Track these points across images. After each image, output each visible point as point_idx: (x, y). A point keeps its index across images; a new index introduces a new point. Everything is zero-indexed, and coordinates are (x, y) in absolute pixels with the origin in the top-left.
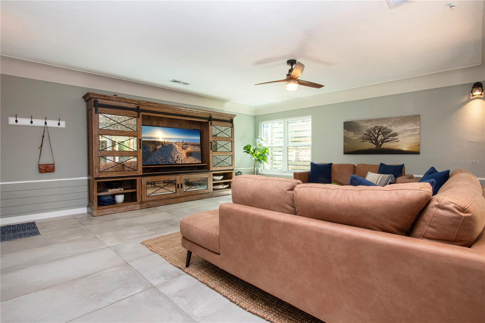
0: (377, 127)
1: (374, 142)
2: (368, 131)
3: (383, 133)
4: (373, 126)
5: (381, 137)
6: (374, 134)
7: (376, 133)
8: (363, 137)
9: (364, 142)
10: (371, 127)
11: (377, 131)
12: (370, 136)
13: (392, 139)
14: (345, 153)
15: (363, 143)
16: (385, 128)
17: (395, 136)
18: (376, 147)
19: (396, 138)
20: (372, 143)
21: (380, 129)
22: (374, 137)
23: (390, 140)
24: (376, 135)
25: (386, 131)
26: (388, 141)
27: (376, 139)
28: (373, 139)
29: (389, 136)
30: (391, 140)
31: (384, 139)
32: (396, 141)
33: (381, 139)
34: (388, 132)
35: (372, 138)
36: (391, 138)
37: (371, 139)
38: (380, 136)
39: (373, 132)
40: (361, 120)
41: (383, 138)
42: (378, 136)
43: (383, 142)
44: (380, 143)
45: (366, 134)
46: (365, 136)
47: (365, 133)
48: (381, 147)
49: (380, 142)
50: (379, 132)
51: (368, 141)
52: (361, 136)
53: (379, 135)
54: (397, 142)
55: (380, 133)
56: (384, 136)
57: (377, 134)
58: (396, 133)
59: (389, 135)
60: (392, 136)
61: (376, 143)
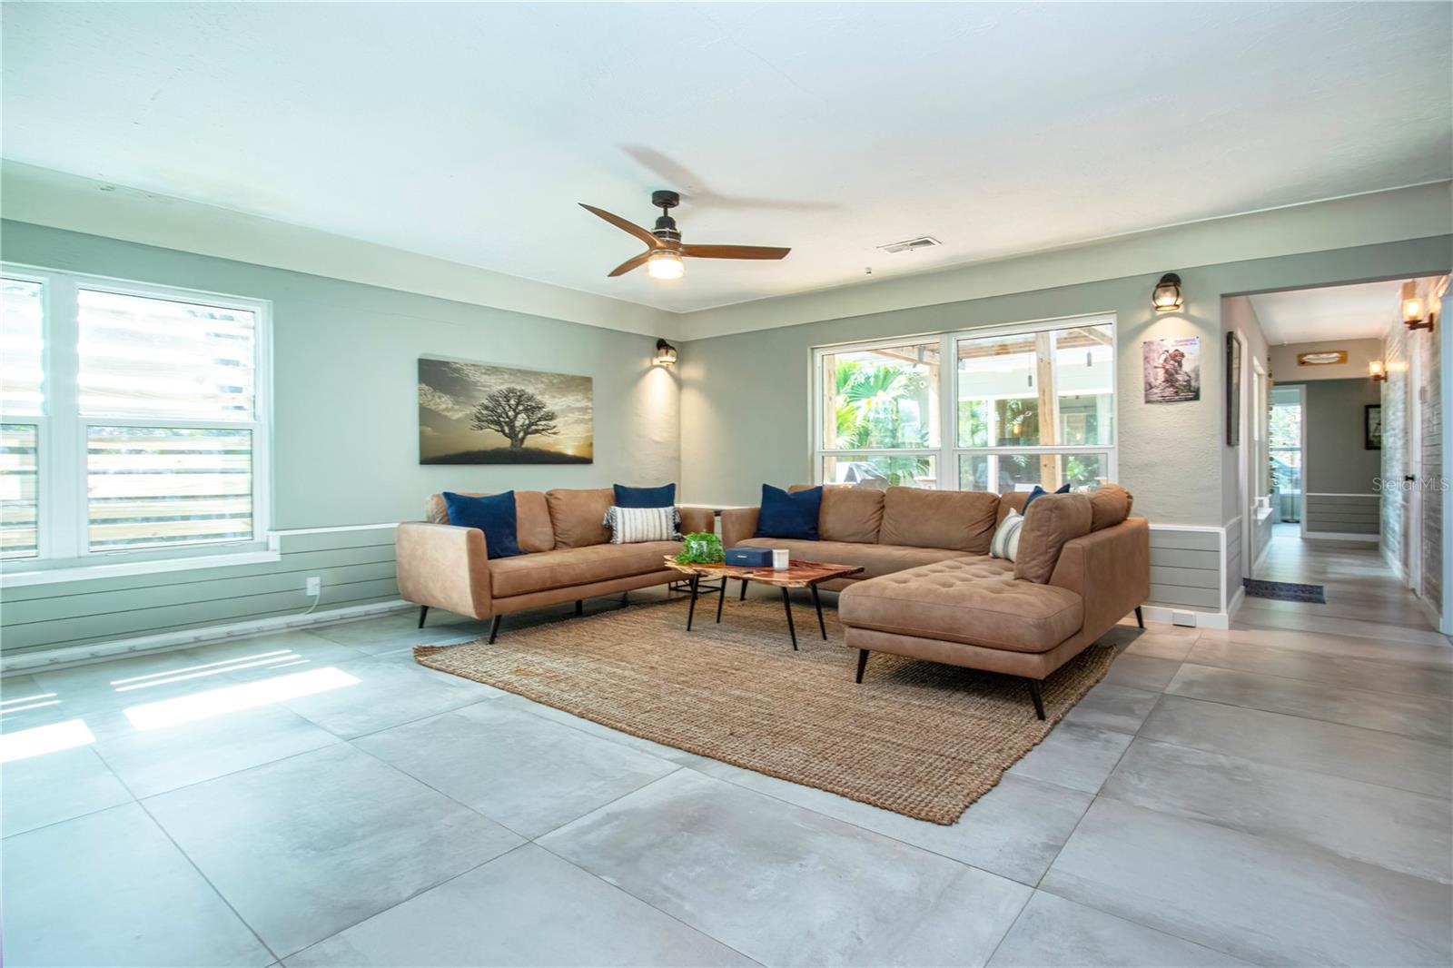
0: (512, 391)
1: (507, 430)
2: (492, 398)
3: (526, 410)
4: (504, 387)
5: (521, 420)
6: (507, 408)
7: (510, 407)
8: (479, 415)
9: (482, 429)
10: (499, 388)
11: (512, 402)
12: (495, 415)
13: (545, 427)
14: (426, 460)
15: (481, 432)
16: (531, 398)
17: (551, 419)
18: (512, 445)
19: (552, 423)
20: (501, 434)
21: (520, 396)
22: (508, 417)
23: (541, 428)
24: (511, 413)
25: (534, 404)
26: (537, 431)
27: (511, 424)
28: (505, 422)
29: (540, 420)
30: (543, 430)
31: (531, 424)
32: (552, 431)
33: (522, 426)
34: (538, 407)
35: (502, 419)
36: (543, 423)
37: (498, 423)
38: (519, 416)
39: (503, 403)
40: (473, 365)
41: (527, 422)
42: (516, 416)
43: (526, 433)
44: (521, 435)
45: (486, 408)
46: (483, 412)
47: (486, 402)
48: (524, 446)
49: (519, 432)
50: (518, 404)
51: (492, 427)
52: (474, 410)
53: (519, 413)
54: (555, 433)
55: (521, 408)
56: (528, 416)
57: (514, 410)
58: (553, 413)
59: (539, 416)
60: (546, 420)
61: (512, 435)
